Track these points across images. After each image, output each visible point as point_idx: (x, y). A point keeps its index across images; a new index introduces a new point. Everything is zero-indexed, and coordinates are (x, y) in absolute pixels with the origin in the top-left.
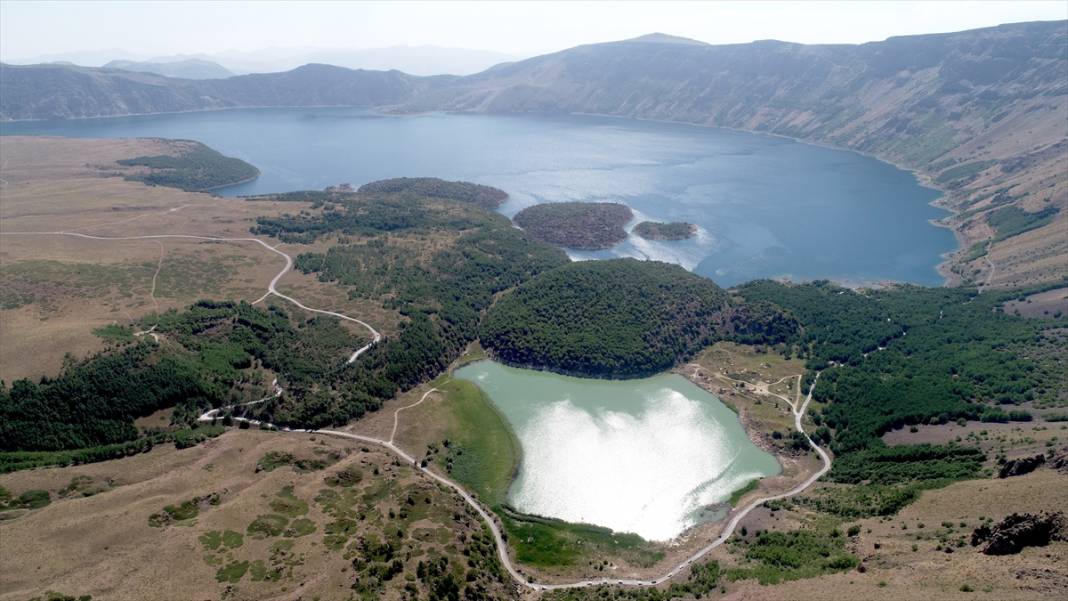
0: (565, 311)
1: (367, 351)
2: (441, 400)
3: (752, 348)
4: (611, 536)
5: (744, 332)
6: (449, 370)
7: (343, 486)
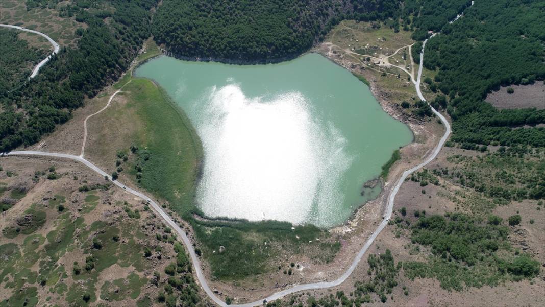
0: (221, 5)
1: (48, 63)
2: (125, 102)
3: (369, 25)
4: (291, 231)
5: (361, 11)
6: (131, 69)
7: (24, 233)
